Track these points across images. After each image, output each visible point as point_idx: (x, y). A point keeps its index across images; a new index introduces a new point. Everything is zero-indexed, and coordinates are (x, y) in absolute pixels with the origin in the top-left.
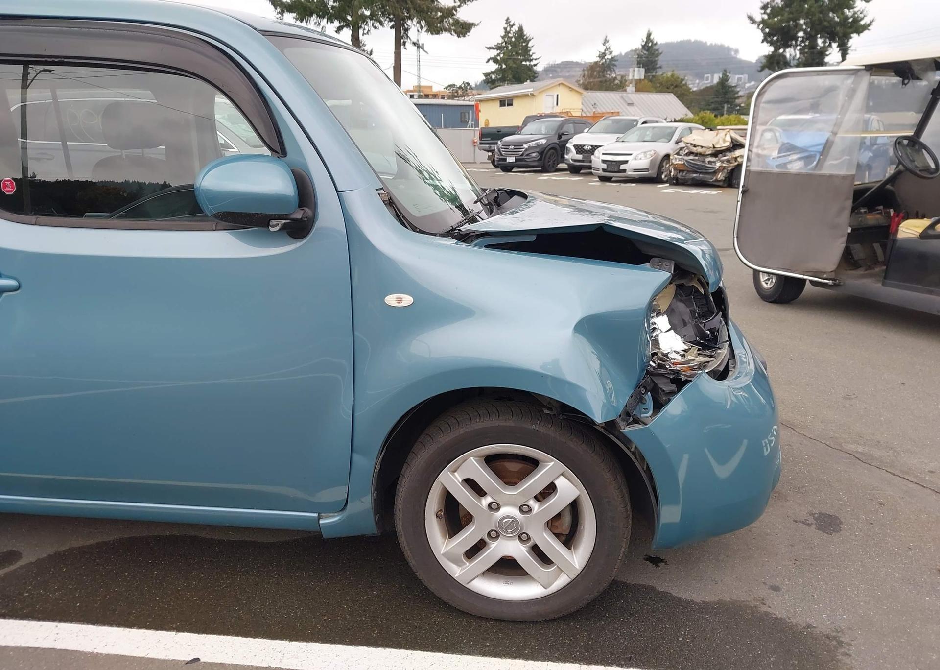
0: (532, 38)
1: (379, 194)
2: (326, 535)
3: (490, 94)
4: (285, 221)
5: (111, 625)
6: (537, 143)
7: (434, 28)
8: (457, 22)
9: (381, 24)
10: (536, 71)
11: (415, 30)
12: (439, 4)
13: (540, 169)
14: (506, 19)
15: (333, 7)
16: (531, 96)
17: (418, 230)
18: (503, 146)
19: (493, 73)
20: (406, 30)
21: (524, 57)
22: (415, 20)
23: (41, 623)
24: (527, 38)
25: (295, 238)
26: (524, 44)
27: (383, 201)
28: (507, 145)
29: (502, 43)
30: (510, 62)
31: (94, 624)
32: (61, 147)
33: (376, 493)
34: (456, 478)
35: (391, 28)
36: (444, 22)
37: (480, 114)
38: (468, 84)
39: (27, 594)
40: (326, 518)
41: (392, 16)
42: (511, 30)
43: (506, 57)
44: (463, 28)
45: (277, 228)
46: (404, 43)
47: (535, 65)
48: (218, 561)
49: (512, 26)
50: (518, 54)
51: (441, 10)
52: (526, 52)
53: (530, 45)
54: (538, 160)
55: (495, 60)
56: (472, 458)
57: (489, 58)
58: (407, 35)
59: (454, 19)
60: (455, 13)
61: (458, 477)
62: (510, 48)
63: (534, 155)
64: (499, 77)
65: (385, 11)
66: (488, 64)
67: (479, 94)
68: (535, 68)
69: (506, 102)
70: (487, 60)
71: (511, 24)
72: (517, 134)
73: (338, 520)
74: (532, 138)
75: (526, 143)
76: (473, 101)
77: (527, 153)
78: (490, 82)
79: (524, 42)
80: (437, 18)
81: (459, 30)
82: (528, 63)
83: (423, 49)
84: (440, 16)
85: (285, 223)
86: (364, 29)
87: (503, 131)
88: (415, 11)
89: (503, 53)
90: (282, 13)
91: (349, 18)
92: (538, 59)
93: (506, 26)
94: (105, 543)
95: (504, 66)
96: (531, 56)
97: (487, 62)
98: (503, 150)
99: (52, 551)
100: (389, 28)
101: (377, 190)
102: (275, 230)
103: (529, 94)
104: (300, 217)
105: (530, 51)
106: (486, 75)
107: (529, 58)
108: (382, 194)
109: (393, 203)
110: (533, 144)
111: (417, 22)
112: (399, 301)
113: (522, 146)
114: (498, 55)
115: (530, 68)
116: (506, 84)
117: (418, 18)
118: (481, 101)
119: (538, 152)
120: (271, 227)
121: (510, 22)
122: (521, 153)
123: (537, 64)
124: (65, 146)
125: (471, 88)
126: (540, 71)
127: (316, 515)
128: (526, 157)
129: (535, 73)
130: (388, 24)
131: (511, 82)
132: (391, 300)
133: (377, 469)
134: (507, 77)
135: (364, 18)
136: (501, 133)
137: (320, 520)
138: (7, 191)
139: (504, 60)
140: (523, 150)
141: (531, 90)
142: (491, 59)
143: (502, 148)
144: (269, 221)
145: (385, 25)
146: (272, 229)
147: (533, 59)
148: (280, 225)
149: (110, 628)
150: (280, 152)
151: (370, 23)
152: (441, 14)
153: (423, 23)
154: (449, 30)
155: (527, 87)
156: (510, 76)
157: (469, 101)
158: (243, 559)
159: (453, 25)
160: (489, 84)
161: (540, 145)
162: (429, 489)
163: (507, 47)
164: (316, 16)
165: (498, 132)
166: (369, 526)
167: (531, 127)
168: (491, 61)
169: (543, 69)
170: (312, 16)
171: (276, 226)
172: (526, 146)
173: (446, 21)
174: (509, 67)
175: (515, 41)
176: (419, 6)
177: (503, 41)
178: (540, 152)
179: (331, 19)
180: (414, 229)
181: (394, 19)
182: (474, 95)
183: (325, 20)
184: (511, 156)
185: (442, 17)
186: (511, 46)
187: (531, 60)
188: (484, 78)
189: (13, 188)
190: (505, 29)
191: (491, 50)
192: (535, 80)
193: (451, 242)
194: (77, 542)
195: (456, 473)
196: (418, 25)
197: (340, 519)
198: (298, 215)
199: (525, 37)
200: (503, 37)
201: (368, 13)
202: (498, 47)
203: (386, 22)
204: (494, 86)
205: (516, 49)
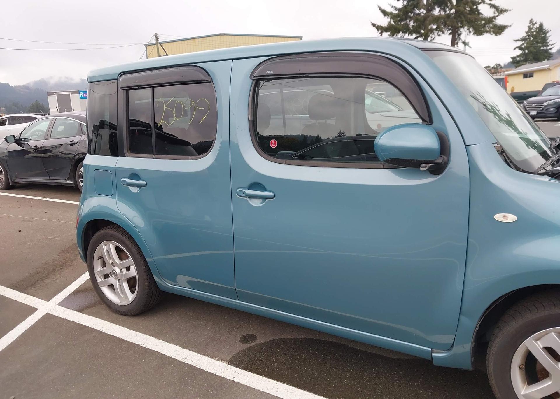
0: (550, 31)
1: (494, 146)
2: (435, 363)
3: (515, 70)
4: (431, 164)
5: (305, 390)
6: (555, 101)
7: (479, 32)
8: (495, 26)
9: (443, 33)
10: (551, 53)
11: (465, 34)
12: (483, 16)
13: (556, 118)
14: (530, 20)
15: (413, 26)
16: (548, 70)
17: (521, 170)
18: (528, 104)
19: (518, 56)
20: (459, 35)
21: (543, 44)
22: (466, 28)
23: (268, 379)
24: (546, 31)
25: (435, 175)
26: (543, 35)
27: (497, 151)
28: (531, 103)
29: (526, 36)
30: (532, 49)
31: (295, 387)
32: (282, 117)
33: (474, 343)
34: (539, 345)
35: (449, 34)
36: (486, 27)
37: (508, 84)
38: (499, 65)
39: (261, 361)
40: (437, 352)
41: (450, 27)
42: (533, 27)
43: (528, 45)
44: (499, 30)
45: (426, 169)
46: (457, 43)
47: (551, 49)
48: (361, 363)
49: (534, 24)
50: (537, 42)
51: (484, 19)
52: (544, 41)
53: (548, 35)
54: (555, 113)
55: (520, 48)
56: (553, 333)
57: (516, 47)
58: (459, 38)
59: (493, 24)
60: (494, 20)
61: (540, 345)
62: (532, 39)
63: (552, 109)
64: (522, 59)
65: (446, 24)
66: (515, 51)
67: (508, 71)
68: (550, 51)
69: (528, 75)
70: (514, 49)
71: (534, 23)
72: (539, 96)
73: (446, 356)
74: (551, 98)
75: (545, 101)
76: (503, 76)
77: (547, 108)
78: (516, 62)
79: (543, 34)
80: (482, 25)
81: (496, 31)
82: (545, 48)
83: (468, 45)
84: (484, 24)
85: (431, 166)
86: (432, 37)
87: (528, 94)
88: (466, 22)
89: (527, 43)
90: (382, 33)
91: (422, 31)
92: (554, 44)
93: (529, 25)
94: (298, 339)
95: (527, 51)
96: (548, 43)
97: (514, 50)
98: (528, 107)
99: (272, 338)
100: (448, 35)
101: (493, 144)
102: (424, 170)
103: (547, 69)
104: (441, 162)
105: (547, 39)
106: (513, 58)
107: (546, 45)
108: (496, 146)
109: (504, 152)
110: (552, 102)
111: (468, 29)
112: (506, 218)
113: (543, 104)
114: (523, 44)
115: (546, 51)
116: (528, 63)
117: (468, 26)
118: (509, 75)
119: (555, 107)
120: (421, 167)
121: (533, 22)
122: (542, 108)
123: (553, 48)
124: (284, 116)
125: (501, 68)
126: (554, 53)
127: (430, 349)
128: (545, 111)
129: (551, 54)
130: (447, 32)
131: (531, 62)
132: (499, 217)
133: (477, 328)
134: (529, 58)
135: (432, 31)
136: (526, 95)
137: (433, 353)
138: (272, 146)
139: (526, 48)
140: (544, 106)
141: (549, 65)
142: (517, 47)
143: (526, 106)
144: (421, 164)
145: (445, 33)
146: (421, 169)
147: (549, 45)
148: (427, 167)
149: (304, 391)
150: (428, 121)
151: (436, 33)
152: (485, 22)
153: (471, 30)
154: (489, 32)
155: (545, 64)
156: (531, 58)
157: (500, 76)
158: (376, 365)
159: (492, 28)
160: (515, 64)
161: (557, 102)
162: (516, 349)
163: (530, 39)
164: (402, 32)
165: (524, 95)
166: (467, 364)
167: (549, 91)
168: (517, 49)
169: (557, 50)
170: (399, 33)
171: (425, 167)
172: (545, 104)
173: (488, 26)
174: (530, 52)
175: (536, 34)
176: (470, 19)
177: (527, 35)
178: (557, 108)
179: (411, 33)
180: (518, 169)
181: (452, 29)
182: (504, 72)
183: (407, 34)
184: (533, 110)
185: (485, 24)
186: (533, 38)
187: (548, 46)
188: (511, 60)
189: (275, 145)
190: (529, 27)
191: (518, 42)
192: (550, 59)
193: (546, 179)
194: (284, 336)
195: (538, 342)
196: (468, 31)
197: (447, 355)
198: (440, 161)
199: (544, 31)
200: (527, 33)
201: (435, 27)
202: (523, 39)
203: (446, 31)
204: (518, 65)
205: (537, 39)
